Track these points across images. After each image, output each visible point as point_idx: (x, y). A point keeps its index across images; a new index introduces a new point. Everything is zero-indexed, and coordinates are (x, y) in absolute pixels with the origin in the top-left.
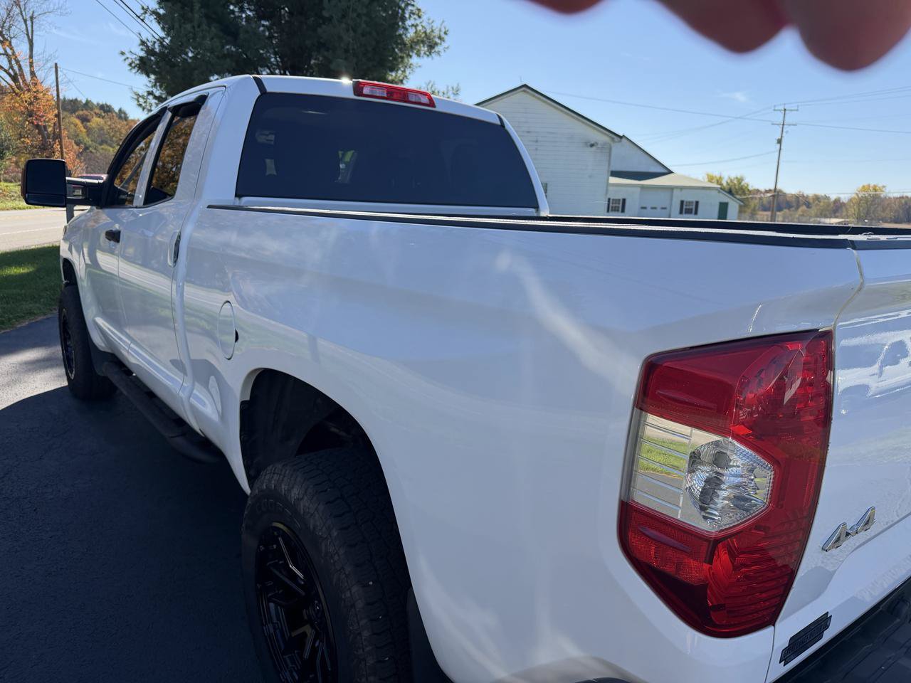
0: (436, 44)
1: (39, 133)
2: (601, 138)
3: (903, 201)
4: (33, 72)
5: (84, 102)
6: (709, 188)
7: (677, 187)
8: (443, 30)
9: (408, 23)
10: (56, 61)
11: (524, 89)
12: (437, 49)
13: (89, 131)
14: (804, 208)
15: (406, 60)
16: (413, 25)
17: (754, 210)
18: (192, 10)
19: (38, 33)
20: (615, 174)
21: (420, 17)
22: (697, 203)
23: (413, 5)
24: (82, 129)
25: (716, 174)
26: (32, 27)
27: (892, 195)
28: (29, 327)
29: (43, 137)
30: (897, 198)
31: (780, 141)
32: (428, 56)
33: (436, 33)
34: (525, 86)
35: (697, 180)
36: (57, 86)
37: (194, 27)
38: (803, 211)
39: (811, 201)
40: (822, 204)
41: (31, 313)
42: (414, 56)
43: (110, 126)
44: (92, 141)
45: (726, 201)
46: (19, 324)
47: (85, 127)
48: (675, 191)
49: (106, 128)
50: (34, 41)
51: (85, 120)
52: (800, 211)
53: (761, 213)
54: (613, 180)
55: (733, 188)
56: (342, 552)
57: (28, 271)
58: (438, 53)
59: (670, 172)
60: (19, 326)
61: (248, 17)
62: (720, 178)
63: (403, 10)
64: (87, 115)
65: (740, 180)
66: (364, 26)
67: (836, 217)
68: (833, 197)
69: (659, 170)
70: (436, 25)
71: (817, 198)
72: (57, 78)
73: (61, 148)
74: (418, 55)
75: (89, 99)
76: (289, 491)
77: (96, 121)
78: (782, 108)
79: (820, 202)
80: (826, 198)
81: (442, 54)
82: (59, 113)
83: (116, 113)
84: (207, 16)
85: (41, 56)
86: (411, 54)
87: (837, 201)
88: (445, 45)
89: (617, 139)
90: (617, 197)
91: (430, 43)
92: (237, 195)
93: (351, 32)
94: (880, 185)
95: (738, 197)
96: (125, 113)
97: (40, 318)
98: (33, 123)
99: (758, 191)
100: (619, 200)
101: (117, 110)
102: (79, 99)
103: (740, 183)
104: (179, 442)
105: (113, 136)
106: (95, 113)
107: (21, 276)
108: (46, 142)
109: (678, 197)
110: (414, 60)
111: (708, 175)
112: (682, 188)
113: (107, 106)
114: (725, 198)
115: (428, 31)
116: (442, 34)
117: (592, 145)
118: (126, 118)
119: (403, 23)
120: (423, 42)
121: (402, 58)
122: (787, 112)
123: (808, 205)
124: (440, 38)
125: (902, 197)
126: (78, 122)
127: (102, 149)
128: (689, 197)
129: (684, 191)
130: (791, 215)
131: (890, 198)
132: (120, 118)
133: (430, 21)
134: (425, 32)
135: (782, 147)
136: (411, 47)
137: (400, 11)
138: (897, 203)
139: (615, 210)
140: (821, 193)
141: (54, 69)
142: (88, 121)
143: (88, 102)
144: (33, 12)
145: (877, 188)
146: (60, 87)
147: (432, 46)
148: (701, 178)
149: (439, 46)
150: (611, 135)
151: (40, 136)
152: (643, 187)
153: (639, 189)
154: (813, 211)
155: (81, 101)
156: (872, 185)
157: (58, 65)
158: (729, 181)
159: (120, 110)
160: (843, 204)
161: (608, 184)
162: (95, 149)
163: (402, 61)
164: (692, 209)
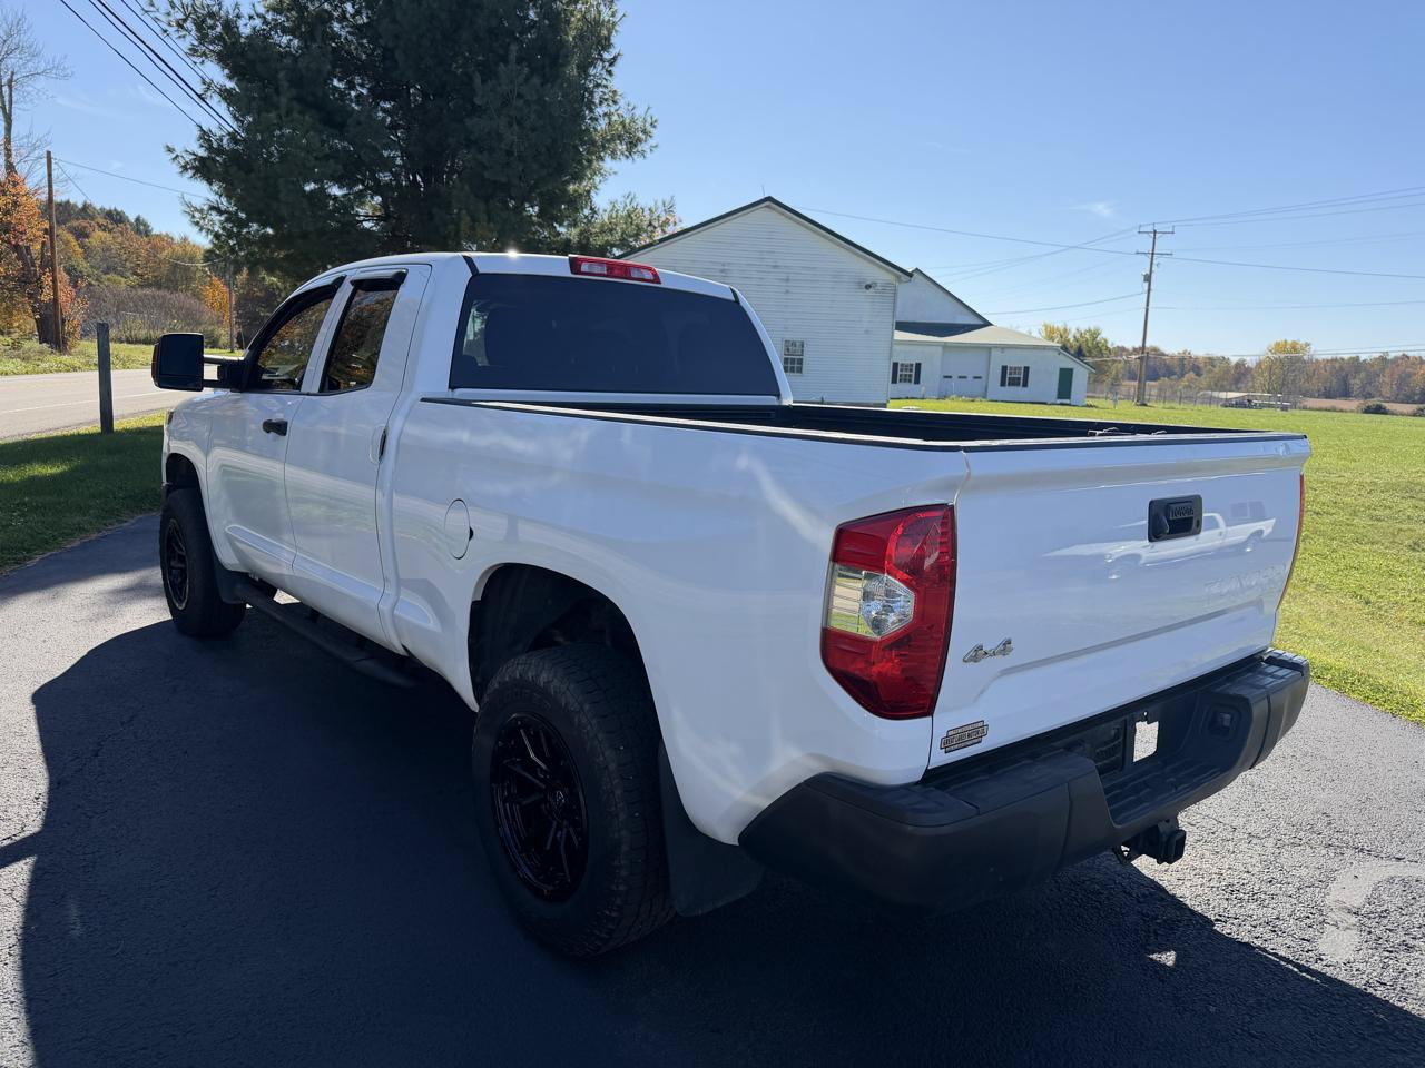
0: (639, 140)
1: (18, 258)
2: (882, 276)
3: (1337, 365)
4: (11, 164)
5: (80, 206)
6: (1045, 348)
7: (996, 346)
8: (649, 120)
9: (600, 111)
10: (48, 148)
11: (768, 203)
12: (640, 148)
13: (88, 252)
14: (1192, 375)
15: (595, 164)
16: (605, 114)
17: (1116, 378)
18: (277, 91)
19: (21, 106)
20: (902, 326)
21: (615, 103)
22: (1027, 369)
23: (606, 87)
24: (77, 248)
25: (1059, 325)
26: (11, 95)
27: (1320, 358)
28: (84, 546)
29: (25, 264)
30: (1328, 361)
31: (1148, 278)
32: (627, 157)
33: (640, 123)
34: (769, 199)
35: (1029, 336)
36: (50, 186)
37: (279, 117)
38: (1191, 381)
39: (1202, 365)
40: (1216, 370)
41: (81, 529)
42: (608, 159)
43: (121, 244)
44: (92, 267)
45: (1070, 367)
46: (69, 543)
47: (82, 246)
48: (993, 352)
49: (115, 247)
50: (13, 117)
51: (81, 234)
52: (1184, 382)
53: (1127, 383)
54: (900, 335)
55: (1084, 346)
56: (594, 722)
57: (59, 471)
58: (643, 153)
59: (987, 324)
60: (68, 546)
61: (360, 95)
62: (1065, 330)
63: (592, 93)
64: (85, 227)
65: (1095, 334)
66: (533, 116)
67: (1238, 390)
68: (1234, 360)
69: (970, 320)
70: (639, 113)
71: (1211, 361)
72: (50, 175)
73: (54, 281)
74: (613, 155)
75: (89, 202)
76: (537, 676)
77: (98, 237)
78: (1150, 229)
79: (1214, 367)
80: (1224, 360)
81: (648, 154)
82: (51, 228)
83: (131, 224)
84: (299, 99)
85: (25, 140)
86: (602, 154)
87: (1240, 365)
88: (652, 142)
89: (903, 276)
90: (908, 362)
91: (630, 139)
92: (450, 387)
93: (516, 127)
94: (1302, 342)
95: (1089, 360)
96: (145, 225)
97: (94, 536)
98: (9, 242)
99: (1123, 349)
100: (912, 365)
101: (132, 219)
102: (72, 202)
103: (1094, 339)
104: (369, 666)
105: (126, 261)
106: (98, 224)
107: (53, 478)
108: (30, 272)
109: (999, 360)
110: (608, 164)
111: (1046, 326)
112: (1003, 348)
113: (118, 213)
114: (1068, 363)
115: (627, 121)
116: (649, 128)
117: (868, 287)
118: (147, 233)
119: (591, 111)
120: (620, 137)
121: (590, 161)
122: (1157, 235)
123: (1197, 370)
124: (644, 132)
125: (1336, 360)
126: (71, 238)
127: (108, 280)
128: (1014, 361)
129: (1007, 351)
130: (1172, 387)
131: (1317, 361)
132: (138, 231)
133: (630, 108)
134: (623, 123)
135: (1152, 287)
136: (603, 146)
137: (587, 95)
138: (1328, 369)
139: (905, 381)
140: (1216, 352)
141: (45, 160)
142: (87, 236)
143: (86, 207)
144: (13, 73)
145: (1298, 346)
146: (55, 187)
147: (633, 144)
148: (1035, 334)
149: (643, 144)
150: (896, 271)
151: (20, 263)
152: (945, 346)
153: (940, 349)
154: (1204, 380)
155: (75, 205)
156: (1289, 342)
157: (52, 155)
158: (1078, 335)
159: (138, 220)
160: (1249, 370)
161: (893, 342)
162: (97, 280)
163: (590, 166)
164: (1019, 379)
